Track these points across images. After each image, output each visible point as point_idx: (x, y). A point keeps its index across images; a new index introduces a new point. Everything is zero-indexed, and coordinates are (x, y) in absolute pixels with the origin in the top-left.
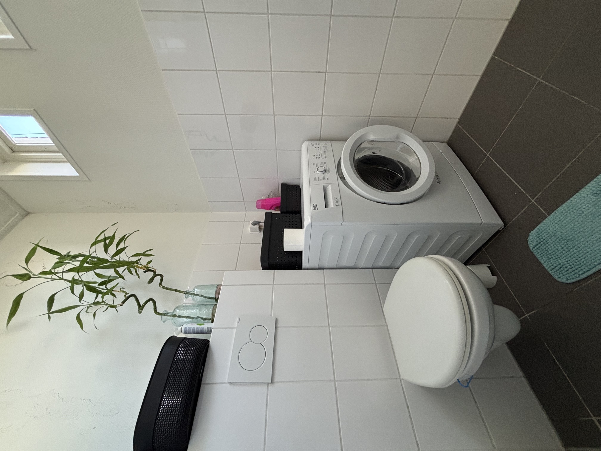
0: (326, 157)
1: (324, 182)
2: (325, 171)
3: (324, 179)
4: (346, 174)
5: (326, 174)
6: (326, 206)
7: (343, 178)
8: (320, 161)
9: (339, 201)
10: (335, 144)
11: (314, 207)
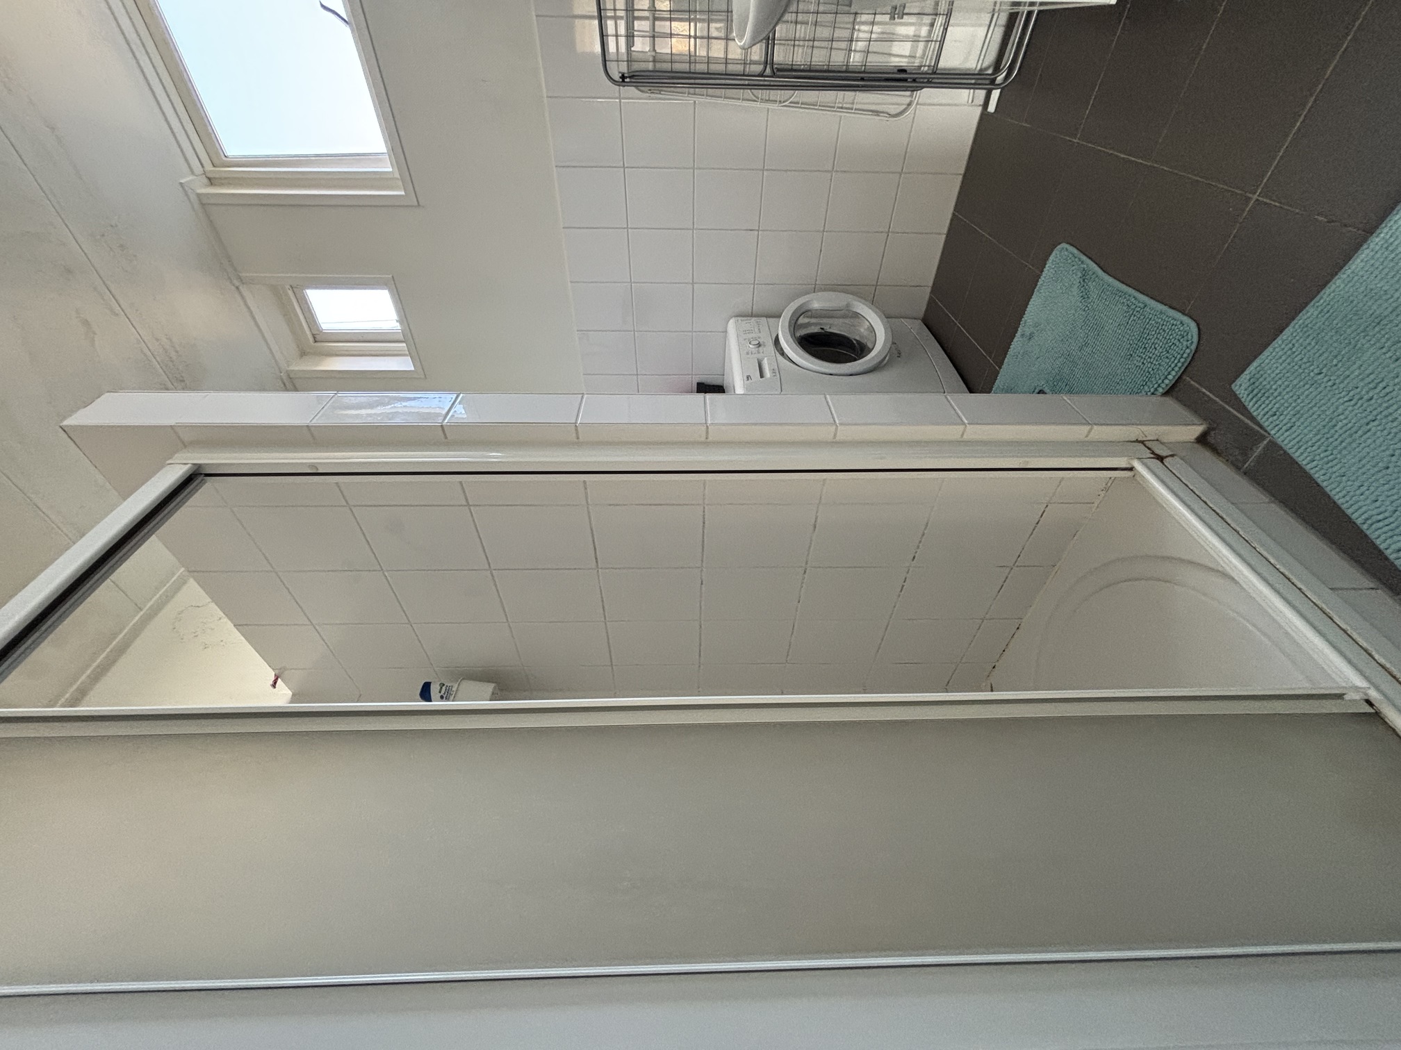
0: (760, 332)
1: (760, 356)
2: (759, 345)
3: (759, 353)
4: (786, 346)
5: (760, 348)
6: (762, 376)
7: (783, 353)
8: (750, 336)
9: (777, 371)
10: (771, 320)
11: (748, 378)
